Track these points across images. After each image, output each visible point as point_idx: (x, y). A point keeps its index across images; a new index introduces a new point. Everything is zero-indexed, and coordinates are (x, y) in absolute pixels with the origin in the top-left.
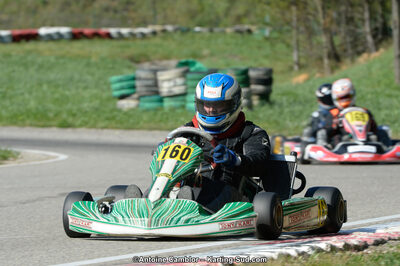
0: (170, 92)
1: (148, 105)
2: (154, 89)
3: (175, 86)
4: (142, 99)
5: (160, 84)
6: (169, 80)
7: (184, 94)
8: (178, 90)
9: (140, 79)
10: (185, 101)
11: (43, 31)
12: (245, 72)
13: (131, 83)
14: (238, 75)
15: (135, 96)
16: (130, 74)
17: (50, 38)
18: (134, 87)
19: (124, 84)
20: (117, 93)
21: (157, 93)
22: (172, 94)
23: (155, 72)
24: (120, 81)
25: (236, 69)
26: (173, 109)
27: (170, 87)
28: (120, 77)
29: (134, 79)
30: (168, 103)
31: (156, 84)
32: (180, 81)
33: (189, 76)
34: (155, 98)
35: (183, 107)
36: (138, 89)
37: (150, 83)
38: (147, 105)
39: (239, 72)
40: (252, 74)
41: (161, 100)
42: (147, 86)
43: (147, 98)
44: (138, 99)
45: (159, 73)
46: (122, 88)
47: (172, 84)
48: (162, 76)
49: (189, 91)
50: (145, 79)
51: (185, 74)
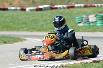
1: (86, 25)
2: (88, 21)
3: (93, 19)
4: (85, 23)
6: (92, 18)
7: (96, 22)
8: (94, 21)
10: (96, 24)
11: (76, 5)
13: (81, 19)
15: (83, 22)
16: (81, 17)
17: (78, 7)
18: (82, 20)
19: (80, 19)
20: (78, 22)
21: (89, 21)
22: (92, 22)
23: (88, 16)
27: (92, 20)
28: (79, 17)
29: (82, 18)
31: (88, 19)
32: (95, 18)
33: (97, 16)
34: (88, 23)
35: (96, 25)
36: (83, 21)
41: (90, 23)
44: (84, 23)
46: (79, 20)
47: (92, 19)
48: (90, 17)
49: (97, 21)
50: (85, 18)
51: (96, 16)
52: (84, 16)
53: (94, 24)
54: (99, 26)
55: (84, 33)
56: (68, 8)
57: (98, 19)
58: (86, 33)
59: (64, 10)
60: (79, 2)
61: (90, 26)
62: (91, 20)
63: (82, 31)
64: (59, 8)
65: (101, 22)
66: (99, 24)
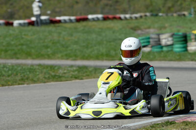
0: (166, 44)
2: (158, 43)
3: (168, 41)
5: (161, 40)
6: (165, 39)
7: (172, 45)
8: (169, 43)
9: (152, 38)
10: (173, 48)
13: (148, 40)
15: (150, 46)
16: (148, 36)
18: (149, 42)
19: (145, 41)
21: (160, 44)
23: (159, 35)
24: (143, 39)
26: (168, 52)
27: (166, 42)
28: (143, 37)
29: (149, 38)
30: (165, 49)
31: (159, 40)
32: (170, 39)
33: (175, 37)
34: (159, 46)
35: (172, 50)
36: (151, 43)
37: (157, 40)
38: (156, 50)
41: (162, 47)
42: (155, 41)
43: (155, 47)
44: (152, 47)
46: (144, 43)
47: (166, 40)
48: (162, 37)
49: (175, 43)
50: (155, 38)
51: (172, 36)
52: (153, 36)
53: (170, 49)
54: (179, 52)
55: (163, 62)
57: (175, 40)
58: (166, 62)
61: (162, 51)
62: (163, 42)
63: (160, 60)
65: (181, 46)
66: (178, 48)
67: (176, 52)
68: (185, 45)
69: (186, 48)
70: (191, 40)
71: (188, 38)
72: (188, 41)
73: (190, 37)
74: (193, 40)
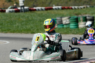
0: (65, 23)
3: (67, 21)
4: (58, 25)
5: (63, 21)
6: (65, 20)
7: (69, 24)
8: (67, 23)
10: (69, 26)
12: (86, 17)
14: (83, 18)
16: (55, 19)
21: (62, 23)
22: (65, 24)
25: (83, 17)
26: (66, 28)
30: (65, 26)
31: (62, 21)
32: (68, 20)
33: (70, 19)
34: (61, 25)
35: (69, 27)
36: (57, 23)
37: (60, 21)
39: (84, 18)
40: (87, 18)
41: (63, 25)
42: (59, 22)
43: (59, 25)
45: (62, 18)
47: (66, 21)
48: (63, 19)
49: (71, 23)
52: (58, 18)
53: (68, 26)
54: (73, 28)
56: (46, 9)
57: (71, 21)
59: (42, 12)
60: (59, 4)
61: (63, 28)
62: (64, 22)
64: (37, 10)
66: (72, 26)
67: (71, 28)
68: (77, 24)
69: (77, 26)
70: (80, 21)
71: (79, 20)
72: (79, 22)
73: (80, 19)
74: (81, 21)
